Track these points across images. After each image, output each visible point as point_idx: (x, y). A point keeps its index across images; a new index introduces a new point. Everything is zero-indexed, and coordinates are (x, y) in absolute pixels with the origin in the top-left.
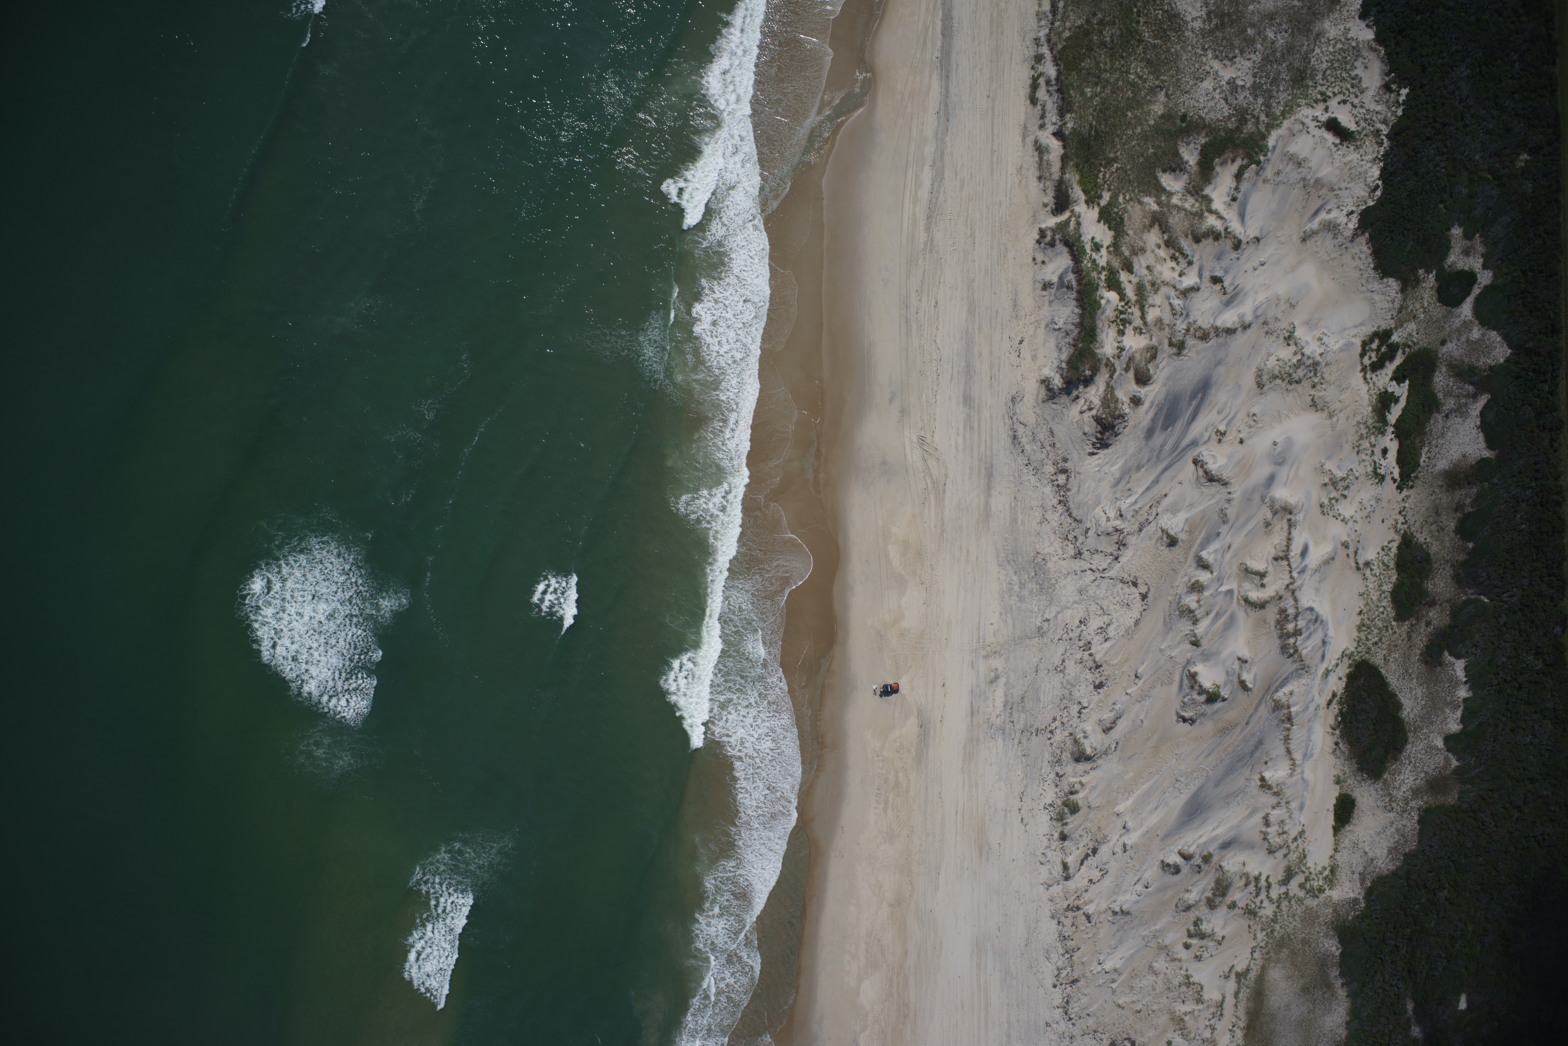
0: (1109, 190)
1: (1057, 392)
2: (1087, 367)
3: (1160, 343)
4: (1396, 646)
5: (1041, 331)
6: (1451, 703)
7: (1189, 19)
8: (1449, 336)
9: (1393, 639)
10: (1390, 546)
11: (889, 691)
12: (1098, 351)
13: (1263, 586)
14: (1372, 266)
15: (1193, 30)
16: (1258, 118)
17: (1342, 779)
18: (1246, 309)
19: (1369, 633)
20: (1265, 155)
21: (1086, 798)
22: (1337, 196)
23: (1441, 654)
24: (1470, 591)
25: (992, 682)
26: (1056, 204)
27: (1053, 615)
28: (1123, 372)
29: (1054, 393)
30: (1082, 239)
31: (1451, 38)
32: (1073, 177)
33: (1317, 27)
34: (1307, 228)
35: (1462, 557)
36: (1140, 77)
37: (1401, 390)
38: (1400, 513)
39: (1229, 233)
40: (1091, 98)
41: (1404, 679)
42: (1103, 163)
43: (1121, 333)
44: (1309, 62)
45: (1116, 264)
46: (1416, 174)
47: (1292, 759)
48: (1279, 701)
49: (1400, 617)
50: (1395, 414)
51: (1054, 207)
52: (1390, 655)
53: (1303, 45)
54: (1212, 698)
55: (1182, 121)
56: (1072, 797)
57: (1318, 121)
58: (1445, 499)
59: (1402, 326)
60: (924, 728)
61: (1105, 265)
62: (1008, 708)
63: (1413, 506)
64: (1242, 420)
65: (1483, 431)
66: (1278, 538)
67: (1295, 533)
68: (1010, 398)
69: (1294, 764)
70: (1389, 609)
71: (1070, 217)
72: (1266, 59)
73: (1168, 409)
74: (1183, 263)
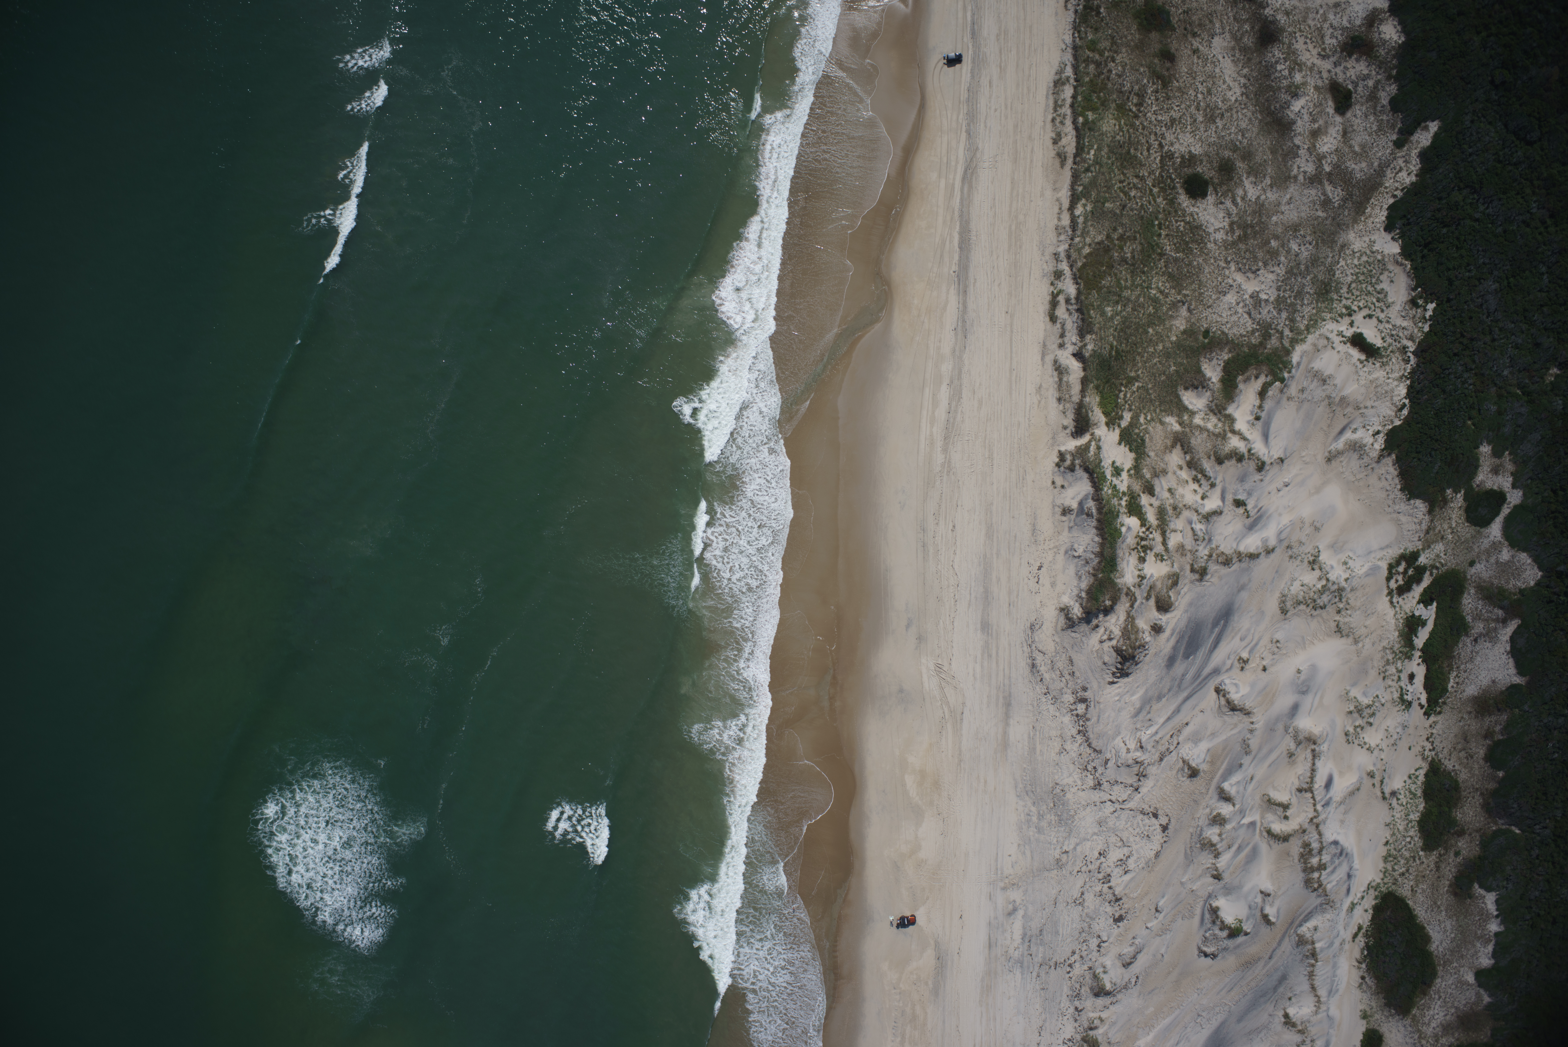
0: (1130, 410)
1: (1076, 621)
2: (1107, 597)
3: (1182, 569)
4: (1424, 877)
5: (1061, 558)
6: (1482, 937)
7: (1211, 230)
8: (1478, 557)
9: (1421, 869)
10: (1417, 773)
11: (906, 922)
12: (1118, 581)
13: (1286, 818)
14: (1399, 487)
15: (1215, 242)
16: (1282, 333)
17: (1369, 1013)
18: (1269, 533)
19: (1395, 864)
20: (1289, 372)
21: (1106, 1034)
22: (1362, 415)
23: (1470, 887)
24: (1500, 822)
25: (1010, 914)
26: (1076, 427)
27: (1071, 847)
28: (1144, 601)
29: (1074, 622)
30: (1103, 464)
31: (1478, 251)
32: (1093, 400)
33: (1342, 238)
34: (1332, 447)
35: (1492, 786)
36: (1161, 292)
37: (1429, 612)
38: (1427, 739)
39: (1253, 454)
40: (1112, 318)
41: (1432, 911)
42: (1124, 382)
43: (1142, 560)
44: (1334, 275)
45: (1137, 487)
46: (1444, 391)
47: (1316, 996)
48: (1303, 936)
49: (1428, 847)
50: (1422, 637)
51: (1074, 430)
52: (1417, 886)
53: (1328, 257)
54: (1234, 932)
55: (1205, 337)
56: (1091, 1033)
57: (1343, 336)
58: (1474, 726)
59: (1429, 547)
60: (941, 959)
61: (1125, 490)
62: (1027, 940)
63: (1441, 732)
64: (1265, 646)
65: (1513, 657)
66: (1302, 768)
67: (1319, 764)
68: (1029, 625)
69: (1319, 1001)
70: (1416, 839)
71: (1090, 441)
72: (1290, 272)
73: (1190, 637)
74: (1205, 485)
